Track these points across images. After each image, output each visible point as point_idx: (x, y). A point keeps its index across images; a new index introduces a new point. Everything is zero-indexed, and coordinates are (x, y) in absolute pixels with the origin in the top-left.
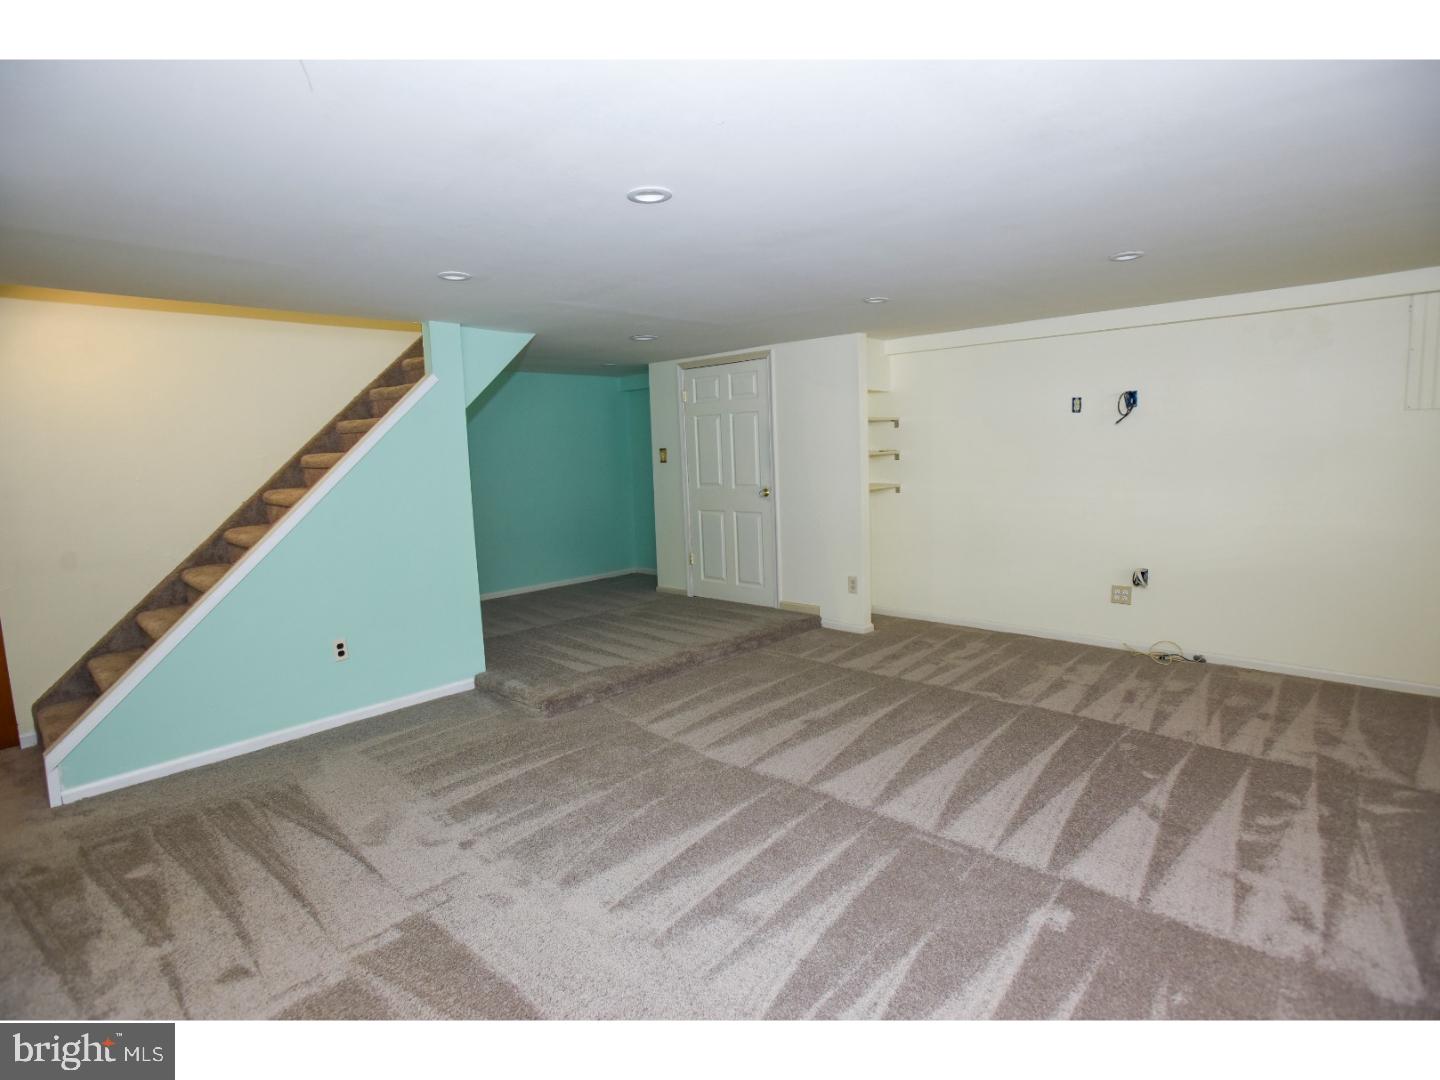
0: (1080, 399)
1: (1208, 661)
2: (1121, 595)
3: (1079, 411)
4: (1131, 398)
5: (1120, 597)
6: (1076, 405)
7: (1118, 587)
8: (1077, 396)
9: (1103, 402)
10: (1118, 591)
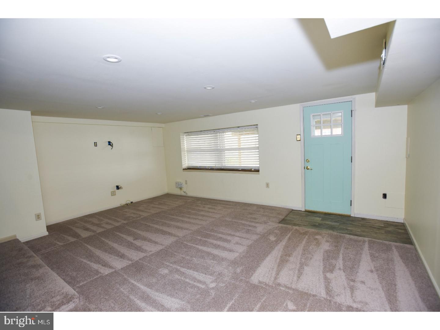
0: (96, 143)
1: (134, 202)
2: (113, 193)
3: (97, 146)
4: (110, 143)
5: (113, 194)
6: (96, 144)
7: (112, 192)
8: (95, 142)
9: (102, 143)
10: (112, 193)
